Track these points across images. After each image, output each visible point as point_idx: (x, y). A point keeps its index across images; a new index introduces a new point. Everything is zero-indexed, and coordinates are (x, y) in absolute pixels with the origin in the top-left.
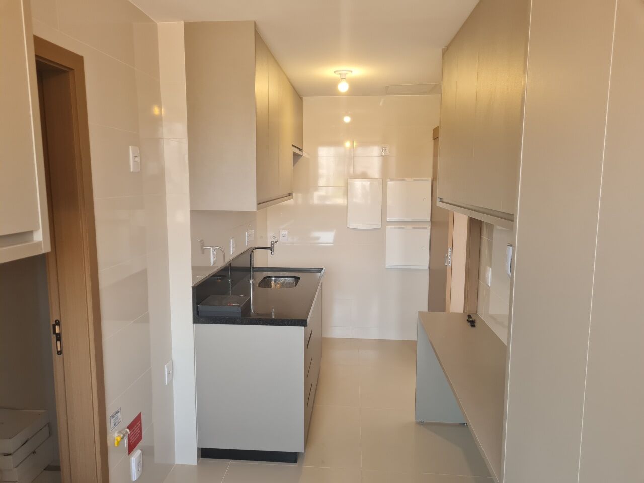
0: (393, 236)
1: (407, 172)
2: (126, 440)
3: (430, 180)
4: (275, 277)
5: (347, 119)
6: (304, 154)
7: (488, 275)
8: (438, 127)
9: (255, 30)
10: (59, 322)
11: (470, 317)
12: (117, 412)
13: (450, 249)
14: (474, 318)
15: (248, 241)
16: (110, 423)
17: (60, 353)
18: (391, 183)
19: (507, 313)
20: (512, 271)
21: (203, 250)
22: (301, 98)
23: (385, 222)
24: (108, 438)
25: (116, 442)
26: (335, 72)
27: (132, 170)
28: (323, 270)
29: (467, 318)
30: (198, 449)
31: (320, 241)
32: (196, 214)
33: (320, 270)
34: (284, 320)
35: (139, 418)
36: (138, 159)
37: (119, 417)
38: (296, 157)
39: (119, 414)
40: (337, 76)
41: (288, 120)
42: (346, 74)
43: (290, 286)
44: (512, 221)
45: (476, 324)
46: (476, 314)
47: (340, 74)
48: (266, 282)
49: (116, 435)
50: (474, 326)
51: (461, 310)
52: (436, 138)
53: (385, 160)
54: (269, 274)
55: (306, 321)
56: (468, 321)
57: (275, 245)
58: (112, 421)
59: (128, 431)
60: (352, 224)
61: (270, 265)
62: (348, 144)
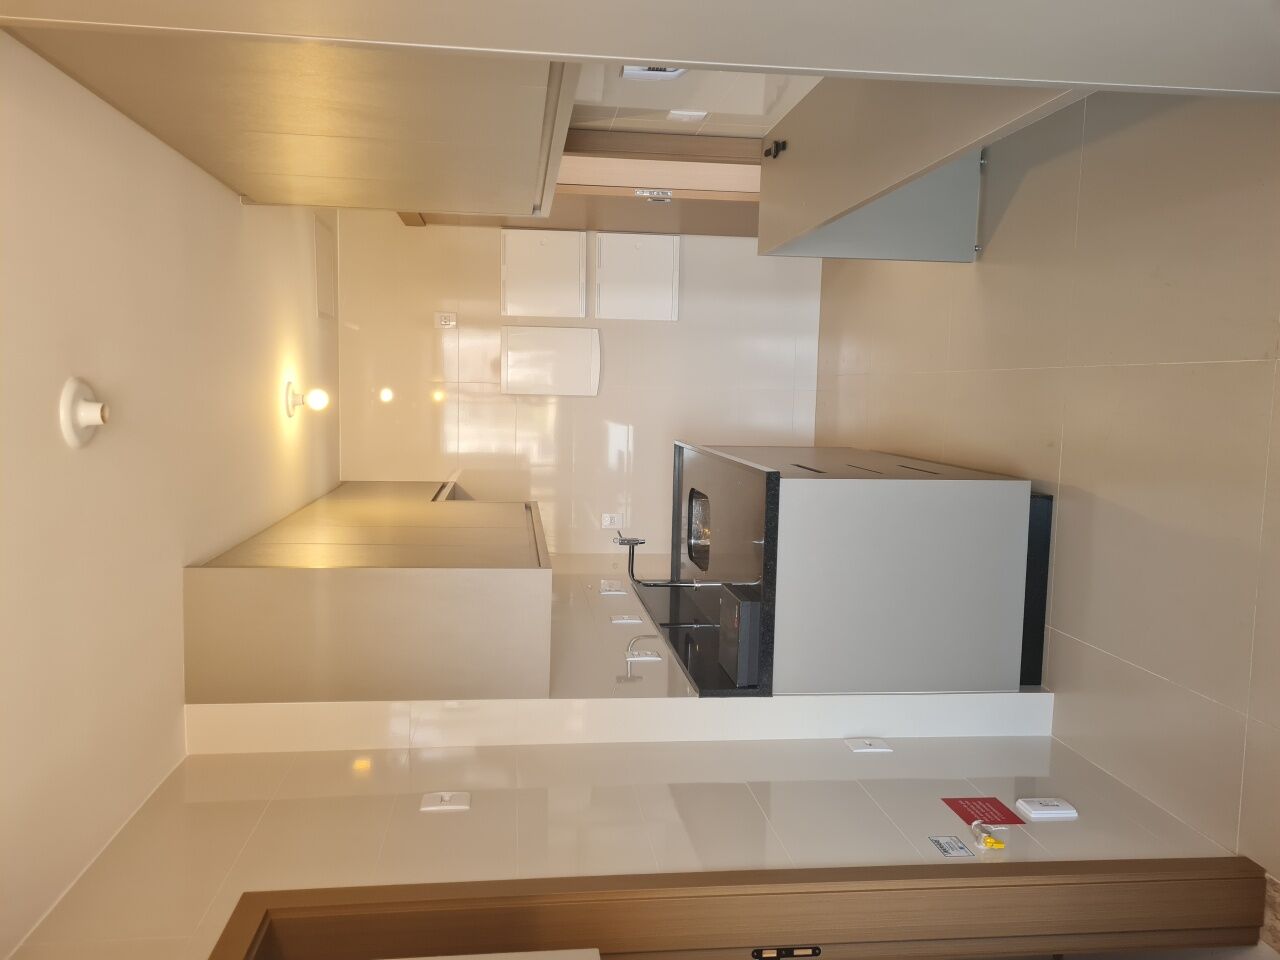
0: (613, 305)
1: (488, 279)
2: (993, 828)
3: (504, 231)
4: (689, 537)
5: (387, 395)
6: (453, 479)
7: (685, 115)
8: (399, 213)
9: (203, 566)
10: (755, 951)
11: (768, 153)
12: (937, 843)
13: (639, 193)
14: (770, 145)
15: (619, 590)
16: (957, 857)
17: (816, 951)
18: (512, 310)
19: (762, 77)
20: (676, 67)
21: (633, 679)
22: (344, 483)
23: (588, 322)
24: (988, 862)
25: (996, 846)
26: (290, 416)
27: (467, 808)
28: (677, 443)
29: (771, 157)
30: (1021, 691)
31: (625, 450)
32: (557, 687)
33: (679, 450)
34: (766, 517)
35: (953, 803)
36: (447, 796)
37: (948, 839)
38: (456, 494)
39: (942, 841)
40: (298, 412)
41: (385, 510)
42: (294, 394)
43: (706, 507)
44: (563, 64)
45: (781, 140)
46: (762, 140)
47: (294, 406)
48: (700, 556)
49: (982, 846)
50: (784, 144)
51: (754, 171)
52: (422, 220)
53: (465, 322)
54: (684, 550)
55: (769, 474)
56: (775, 157)
57: (627, 536)
58: (954, 853)
59: (975, 823)
60: (592, 386)
61: (666, 549)
62: (438, 396)
